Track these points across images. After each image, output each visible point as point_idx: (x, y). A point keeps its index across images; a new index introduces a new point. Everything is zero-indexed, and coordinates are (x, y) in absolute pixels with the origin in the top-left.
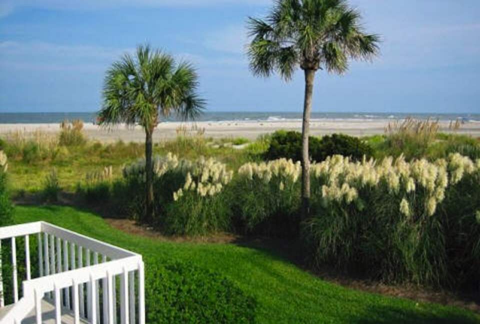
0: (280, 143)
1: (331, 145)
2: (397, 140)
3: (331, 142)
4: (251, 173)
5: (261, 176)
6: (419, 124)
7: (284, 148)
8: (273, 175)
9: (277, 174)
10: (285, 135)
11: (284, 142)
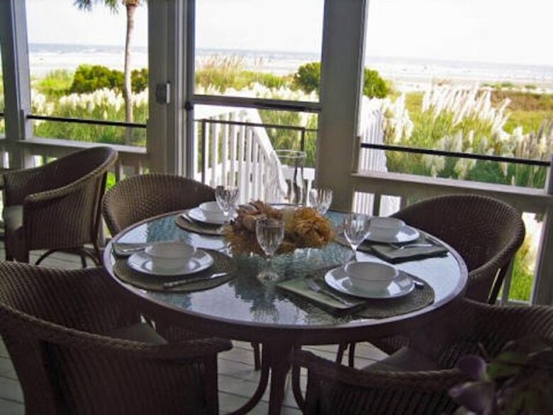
0: (86, 78)
1: (141, 79)
2: (204, 76)
3: (139, 76)
4: (75, 105)
5: (84, 106)
6: (225, 61)
7: (91, 83)
8: (97, 106)
9: (99, 104)
10: (90, 69)
11: (91, 77)
